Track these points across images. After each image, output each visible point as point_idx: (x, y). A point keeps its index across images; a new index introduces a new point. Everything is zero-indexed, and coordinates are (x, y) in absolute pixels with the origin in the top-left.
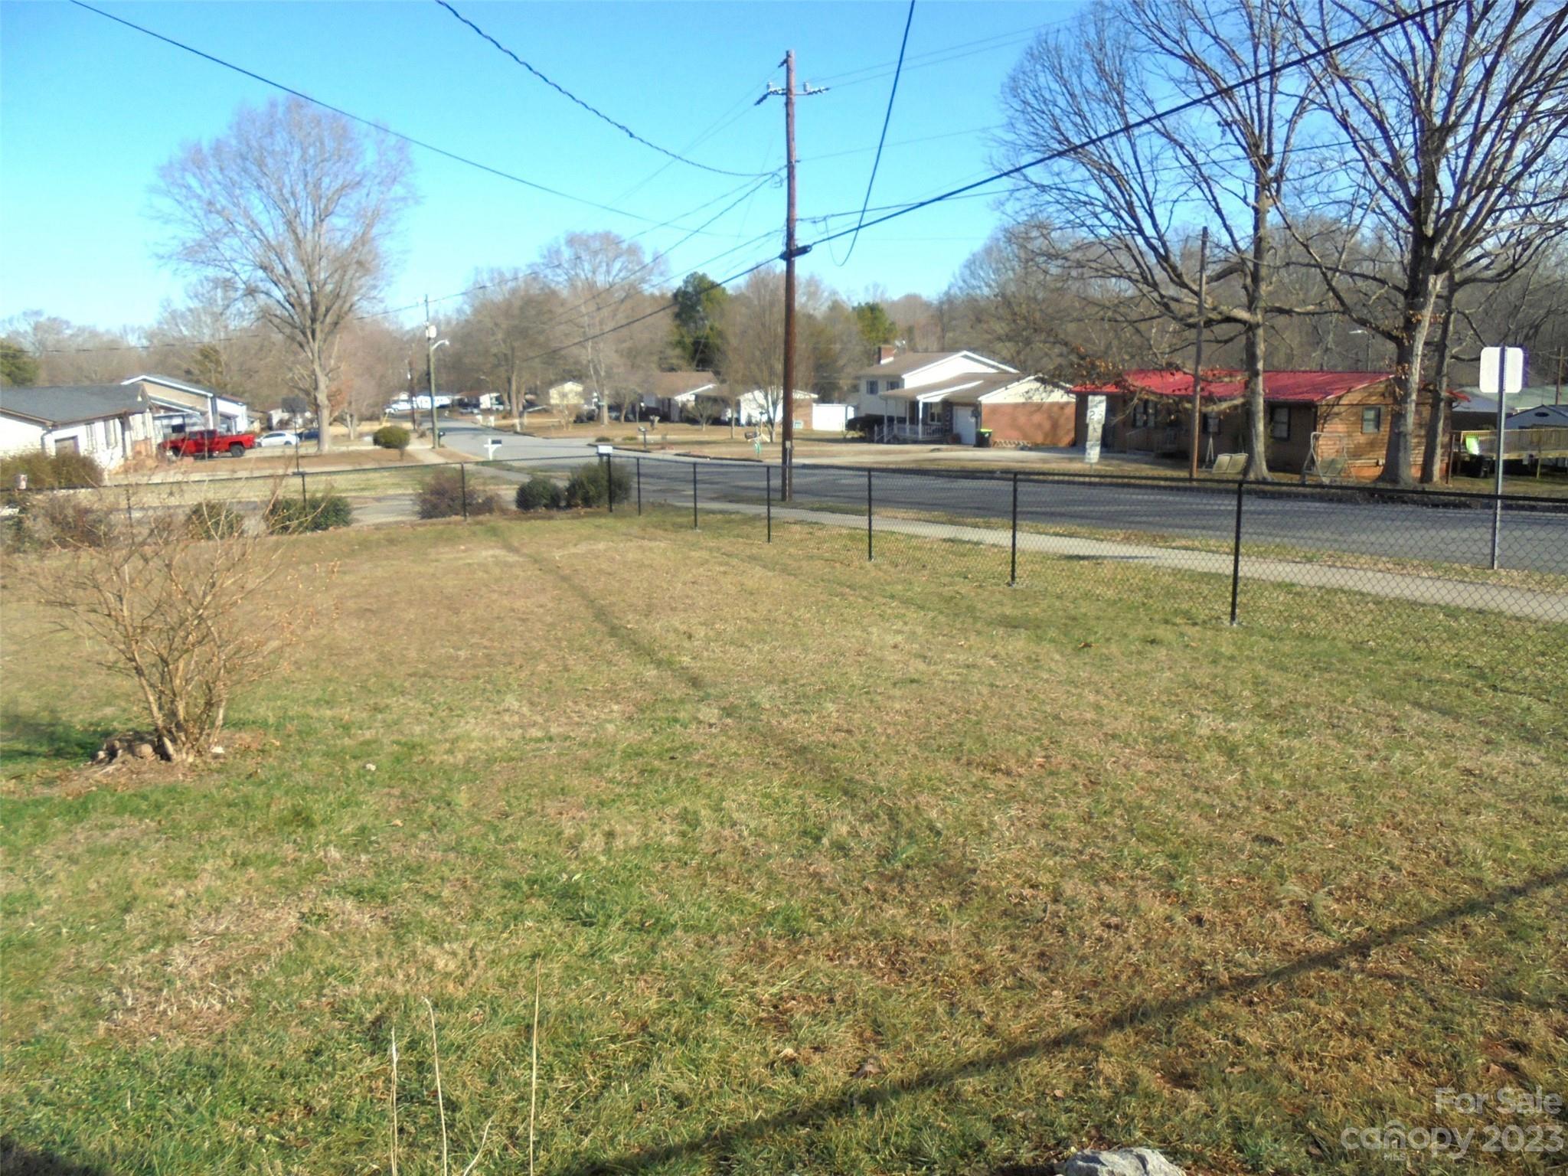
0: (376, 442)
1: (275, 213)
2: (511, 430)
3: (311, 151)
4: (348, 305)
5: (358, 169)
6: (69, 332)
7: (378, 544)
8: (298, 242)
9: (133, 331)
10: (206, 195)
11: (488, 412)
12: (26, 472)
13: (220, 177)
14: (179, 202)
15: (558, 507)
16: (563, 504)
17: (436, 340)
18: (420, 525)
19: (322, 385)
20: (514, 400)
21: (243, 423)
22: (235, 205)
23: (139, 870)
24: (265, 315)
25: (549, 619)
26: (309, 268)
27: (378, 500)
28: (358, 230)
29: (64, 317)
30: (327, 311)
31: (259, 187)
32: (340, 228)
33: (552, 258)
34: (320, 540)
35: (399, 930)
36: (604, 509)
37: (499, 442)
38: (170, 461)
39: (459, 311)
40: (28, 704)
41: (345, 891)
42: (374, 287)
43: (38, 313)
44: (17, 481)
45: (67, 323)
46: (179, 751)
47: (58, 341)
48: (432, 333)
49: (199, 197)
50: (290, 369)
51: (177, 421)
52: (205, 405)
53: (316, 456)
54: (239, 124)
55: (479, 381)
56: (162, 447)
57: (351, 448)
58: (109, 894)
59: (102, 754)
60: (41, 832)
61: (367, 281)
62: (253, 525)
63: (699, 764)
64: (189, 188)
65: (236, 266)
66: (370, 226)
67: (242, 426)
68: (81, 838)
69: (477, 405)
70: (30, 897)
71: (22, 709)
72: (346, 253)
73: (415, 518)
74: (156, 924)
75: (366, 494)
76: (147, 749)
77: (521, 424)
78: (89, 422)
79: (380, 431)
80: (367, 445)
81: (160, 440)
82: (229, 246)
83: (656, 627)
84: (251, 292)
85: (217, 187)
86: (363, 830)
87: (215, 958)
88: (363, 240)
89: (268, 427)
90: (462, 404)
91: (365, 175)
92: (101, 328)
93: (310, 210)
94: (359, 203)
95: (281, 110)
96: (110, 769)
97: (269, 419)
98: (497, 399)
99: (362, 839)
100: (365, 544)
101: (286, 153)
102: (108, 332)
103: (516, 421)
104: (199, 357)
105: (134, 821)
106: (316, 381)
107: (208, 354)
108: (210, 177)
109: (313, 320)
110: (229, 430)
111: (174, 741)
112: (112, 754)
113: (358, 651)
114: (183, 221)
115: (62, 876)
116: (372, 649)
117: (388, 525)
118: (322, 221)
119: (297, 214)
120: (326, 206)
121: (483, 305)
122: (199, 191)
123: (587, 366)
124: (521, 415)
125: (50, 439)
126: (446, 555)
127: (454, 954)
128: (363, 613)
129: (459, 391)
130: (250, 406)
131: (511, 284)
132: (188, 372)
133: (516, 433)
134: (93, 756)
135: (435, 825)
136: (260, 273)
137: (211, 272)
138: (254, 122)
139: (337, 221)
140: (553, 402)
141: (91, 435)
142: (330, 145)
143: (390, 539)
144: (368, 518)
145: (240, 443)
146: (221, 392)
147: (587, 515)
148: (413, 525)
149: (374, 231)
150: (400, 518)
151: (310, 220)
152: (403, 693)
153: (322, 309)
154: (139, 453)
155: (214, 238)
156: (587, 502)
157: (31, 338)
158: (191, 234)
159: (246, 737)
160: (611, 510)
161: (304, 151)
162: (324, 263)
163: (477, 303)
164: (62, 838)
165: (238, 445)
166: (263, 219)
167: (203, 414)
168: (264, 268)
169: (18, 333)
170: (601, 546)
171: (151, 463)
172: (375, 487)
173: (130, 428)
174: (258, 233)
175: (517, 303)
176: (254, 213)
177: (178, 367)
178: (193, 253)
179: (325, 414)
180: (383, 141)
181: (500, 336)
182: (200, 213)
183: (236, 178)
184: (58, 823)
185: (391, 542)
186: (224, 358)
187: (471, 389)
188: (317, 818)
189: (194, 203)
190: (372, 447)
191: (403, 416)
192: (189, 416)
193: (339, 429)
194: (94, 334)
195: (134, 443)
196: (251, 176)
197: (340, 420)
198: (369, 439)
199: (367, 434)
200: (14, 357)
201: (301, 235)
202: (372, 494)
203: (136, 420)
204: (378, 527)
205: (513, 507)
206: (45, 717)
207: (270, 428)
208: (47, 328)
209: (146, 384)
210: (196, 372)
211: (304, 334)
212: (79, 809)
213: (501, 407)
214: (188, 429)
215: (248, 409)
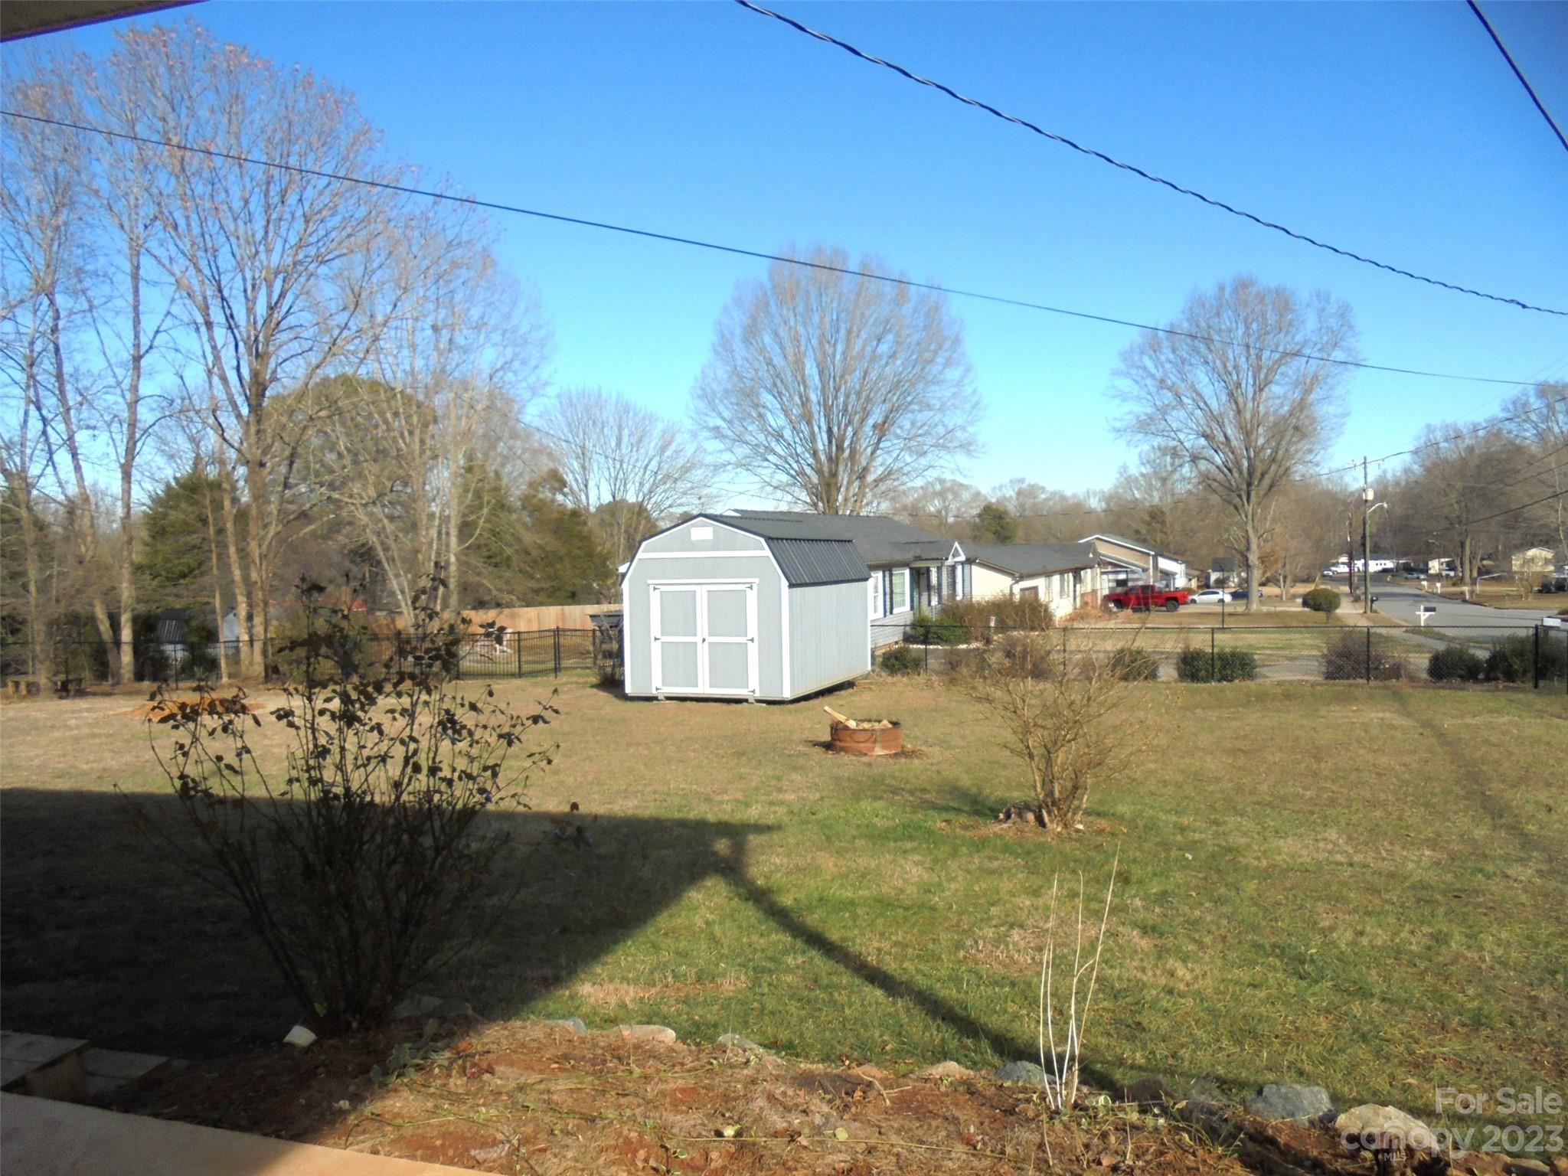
0: (1305, 604)
1: (1219, 386)
2: (1460, 598)
3: (1254, 326)
4: (1283, 469)
5: (1299, 338)
6: (1043, 496)
7: (1274, 698)
8: (1239, 412)
9: (1095, 494)
10: (1158, 375)
11: (1438, 577)
12: (996, 615)
13: (1171, 356)
14: (1137, 382)
15: (1476, 680)
16: (1481, 676)
17: (1373, 502)
18: (1321, 685)
19: (1254, 546)
20: (1467, 566)
21: (1180, 579)
22: (1183, 380)
23: (1006, 885)
24: (1205, 479)
25: (1407, 777)
26: (1247, 433)
27: (1290, 659)
28: (1297, 395)
29: (1041, 484)
30: (1263, 475)
31: (1207, 363)
32: (1279, 396)
33: (1519, 410)
34: (1222, 691)
35: (1161, 952)
36: (1530, 685)
37: (1433, 609)
38: (1110, 611)
39: (1407, 471)
40: (965, 781)
41: (1135, 925)
42: (1310, 451)
43: (1022, 481)
44: (988, 621)
45: (1043, 488)
46: (1052, 821)
47: (1035, 504)
48: (1370, 496)
49: (1153, 376)
50: (1227, 530)
51: (1122, 576)
52: (1147, 562)
53: (1243, 614)
54: (1191, 309)
55: (1428, 544)
56: (1108, 598)
57: (1279, 609)
58: (985, 894)
59: (1001, 816)
60: (954, 853)
61: (1304, 445)
62: (1168, 672)
63: (1479, 905)
64: (1145, 369)
65: (1182, 436)
66: (1308, 391)
67: (1180, 582)
68: (976, 861)
69: (1425, 571)
70: (940, 885)
71: (960, 784)
72: (1284, 419)
73: (1320, 679)
74: (1007, 916)
75: (1281, 653)
76: (1031, 816)
77: (1472, 592)
78: (1048, 574)
79: (1309, 594)
80: (1297, 607)
81: (1106, 592)
82: (1177, 418)
83: (1515, 798)
84: (1195, 459)
85: (1168, 366)
86: (1165, 893)
87: (1037, 940)
88: (1301, 406)
89: (1205, 587)
90: (1408, 569)
91: (1305, 343)
92: (1068, 493)
93: (1251, 381)
94: (1298, 370)
95: (1228, 290)
96: (1005, 826)
97: (1208, 577)
98: (1448, 564)
99: (1162, 897)
100: (1262, 697)
101: (1230, 331)
102: (1074, 496)
103: (1466, 589)
104: (1147, 518)
105: (1011, 858)
106: (1248, 543)
107: (1156, 515)
108: (1163, 358)
109: (1249, 485)
110: (1167, 586)
111: (1049, 813)
112: (1008, 816)
113: (1218, 780)
114: (1139, 398)
115: (960, 878)
116: (1231, 780)
117: (1291, 682)
118: (1261, 390)
119: (1238, 385)
120: (1266, 376)
121: (1435, 465)
122: (1153, 370)
123: (1557, 530)
124: (1474, 582)
125: (1017, 589)
126: (1337, 714)
127: (1192, 970)
128: (1234, 752)
129: (1405, 554)
130: (1189, 565)
131: (1468, 441)
132: (1138, 532)
133: (1465, 601)
134: (996, 817)
135: (1219, 901)
136: (1202, 441)
137: (1158, 441)
138: (1203, 306)
139: (1276, 389)
140: (1514, 568)
141: (1049, 587)
142: (1272, 318)
143: (1289, 694)
144: (1274, 675)
145: (1175, 599)
146: (1164, 551)
147: (1507, 689)
148: (1314, 685)
149: (1312, 397)
150: (1306, 678)
151: (1251, 390)
152: (1242, 815)
153: (1258, 474)
154: (1086, 603)
155: (1163, 411)
156: (1510, 676)
157: (1014, 502)
158: (1143, 409)
159: (1103, 823)
160: (1536, 686)
161: (1247, 328)
162: (1261, 430)
163: (1428, 464)
164: (965, 859)
165: (1173, 600)
166: (1207, 391)
167: (1145, 570)
168: (1206, 436)
169: (1005, 498)
170: (1505, 719)
171: (1097, 612)
172: (1290, 647)
173: (1080, 581)
174: (1202, 405)
175: (1474, 462)
176: (1200, 387)
177: (1129, 527)
178: (1144, 426)
179: (1257, 575)
180: (1323, 310)
181: (1454, 496)
182: (1153, 390)
183: (1185, 355)
184: (964, 850)
185: (1287, 696)
186: (1169, 520)
187: (1418, 553)
188: (1134, 879)
189: (1149, 382)
190: (1300, 609)
191: (1338, 579)
192: (1133, 572)
193: (1271, 590)
194: (1063, 498)
195: (1083, 595)
196: (1198, 353)
197: (1272, 580)
198: (1300, 601)
199: (1298, 596)
200: (1000, 518)
201: (1241, 405)
202: (1287, 653)
203: (1087, 575)
204: (1280, 684)
205: (1425, 675)
206: (974, 790)
207: (1208, 587)
208: (1027, 493)
209: (1097, 543)
210: (1144, 531)
211: (1240, 496)
212: (981, 844)
213: (1452, 574)
214: (1130, 584)
215: (1187, 567)
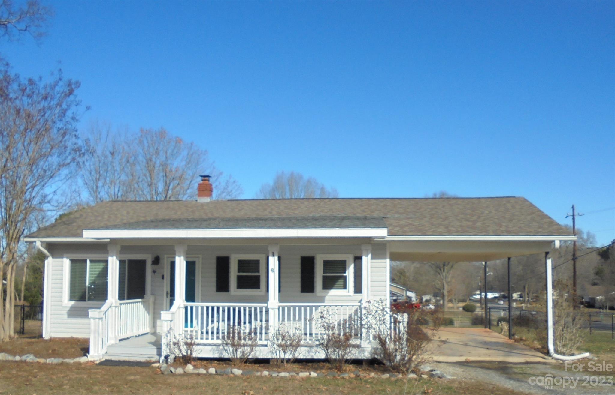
0: (464, 310)
11: (516, 300)
19: (446, 286)
21: (414, 299)
50: (434, 281)
51: (395, 298)
52: (403, 293)
69: (511, 297)
79: (466, 306)
90: (504, 297)
98: (520, 295)
104: (400, 274)
106: (443, 286)
107: (403, 273)
109: (444, 265)
110: (410, 301)
124: (528, 303)
129: (502, 291)
130: (416, 293)
146: (409, 288)
167: (403, 295)
179: (446, 298)
186: (407, 275)
187: (508, 290)
190: (462, 311)
191: (476, 300)
192: (399, 296)
193: (451, 304)
197: (451, 301)
198: (461, 309)
199: (461, 307)
213: (521, 299)
214: (398, 301)
215: (416, 295)
